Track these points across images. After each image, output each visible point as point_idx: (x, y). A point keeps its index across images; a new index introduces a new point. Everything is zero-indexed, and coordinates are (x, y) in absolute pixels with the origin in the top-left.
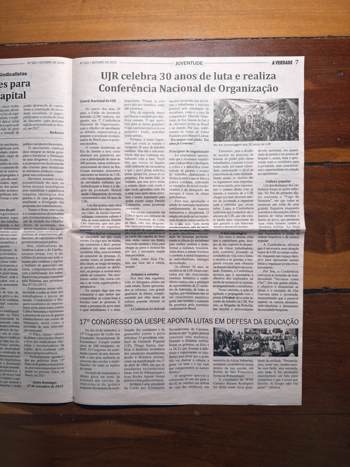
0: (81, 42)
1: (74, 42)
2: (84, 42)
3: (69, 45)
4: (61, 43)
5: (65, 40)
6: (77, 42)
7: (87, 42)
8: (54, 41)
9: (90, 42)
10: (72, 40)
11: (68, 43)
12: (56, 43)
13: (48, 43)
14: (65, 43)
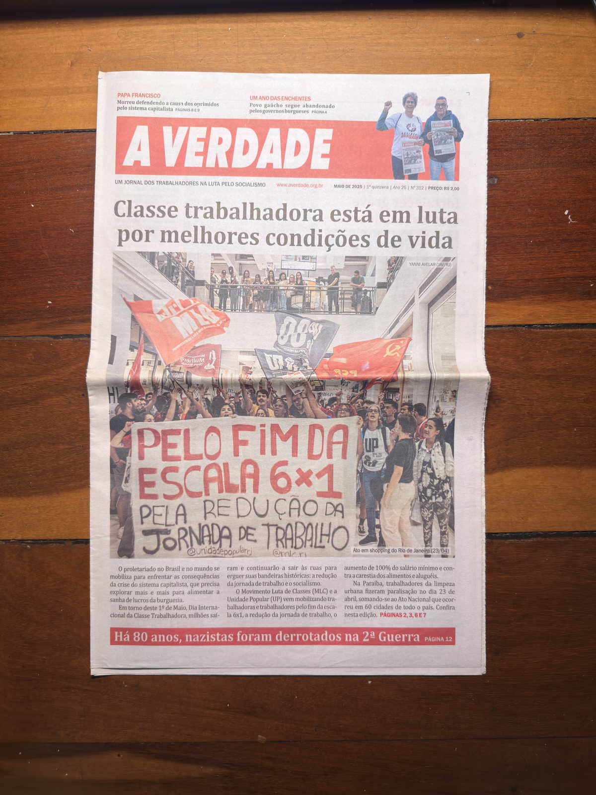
0: (67, 132)
1: (57, 131)
2: (72, 131)
3: (49, 136)
4: (36, 133)
5: (42, 129)
6: (61, 131)
7: (79, 131)
8: (24, 130)
9: (84, 131)
10: (54, 128)
11: (47, 132)
12: (28, 133)
13: (15, 133)
14: (42, 132)
